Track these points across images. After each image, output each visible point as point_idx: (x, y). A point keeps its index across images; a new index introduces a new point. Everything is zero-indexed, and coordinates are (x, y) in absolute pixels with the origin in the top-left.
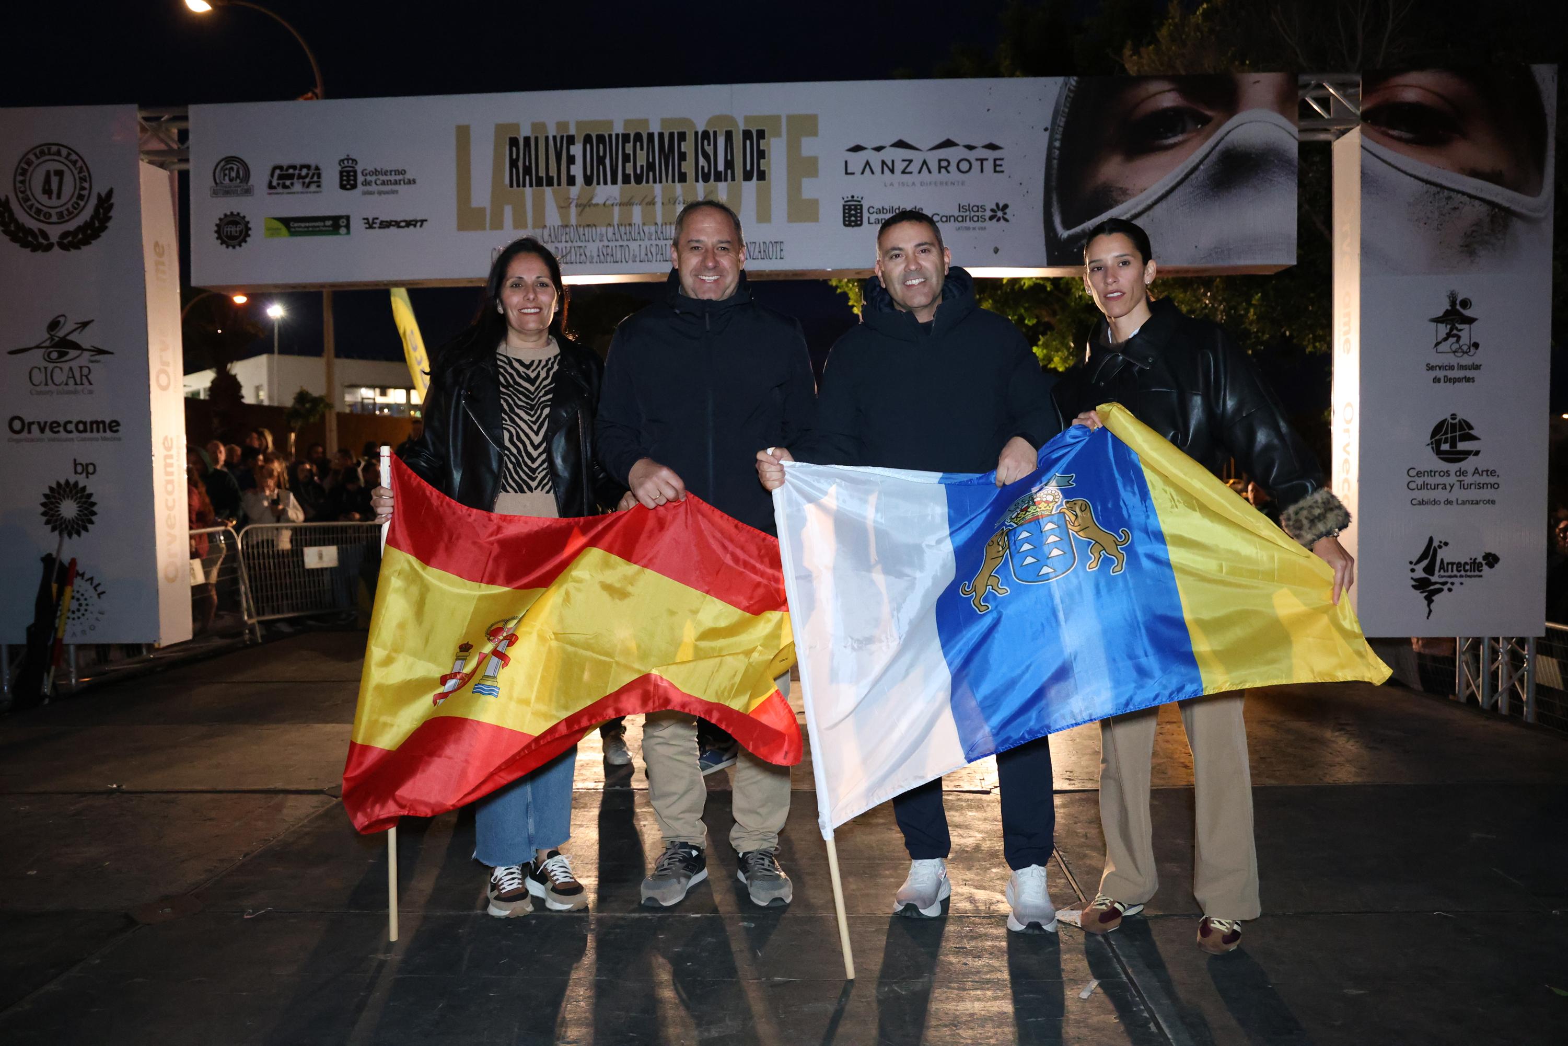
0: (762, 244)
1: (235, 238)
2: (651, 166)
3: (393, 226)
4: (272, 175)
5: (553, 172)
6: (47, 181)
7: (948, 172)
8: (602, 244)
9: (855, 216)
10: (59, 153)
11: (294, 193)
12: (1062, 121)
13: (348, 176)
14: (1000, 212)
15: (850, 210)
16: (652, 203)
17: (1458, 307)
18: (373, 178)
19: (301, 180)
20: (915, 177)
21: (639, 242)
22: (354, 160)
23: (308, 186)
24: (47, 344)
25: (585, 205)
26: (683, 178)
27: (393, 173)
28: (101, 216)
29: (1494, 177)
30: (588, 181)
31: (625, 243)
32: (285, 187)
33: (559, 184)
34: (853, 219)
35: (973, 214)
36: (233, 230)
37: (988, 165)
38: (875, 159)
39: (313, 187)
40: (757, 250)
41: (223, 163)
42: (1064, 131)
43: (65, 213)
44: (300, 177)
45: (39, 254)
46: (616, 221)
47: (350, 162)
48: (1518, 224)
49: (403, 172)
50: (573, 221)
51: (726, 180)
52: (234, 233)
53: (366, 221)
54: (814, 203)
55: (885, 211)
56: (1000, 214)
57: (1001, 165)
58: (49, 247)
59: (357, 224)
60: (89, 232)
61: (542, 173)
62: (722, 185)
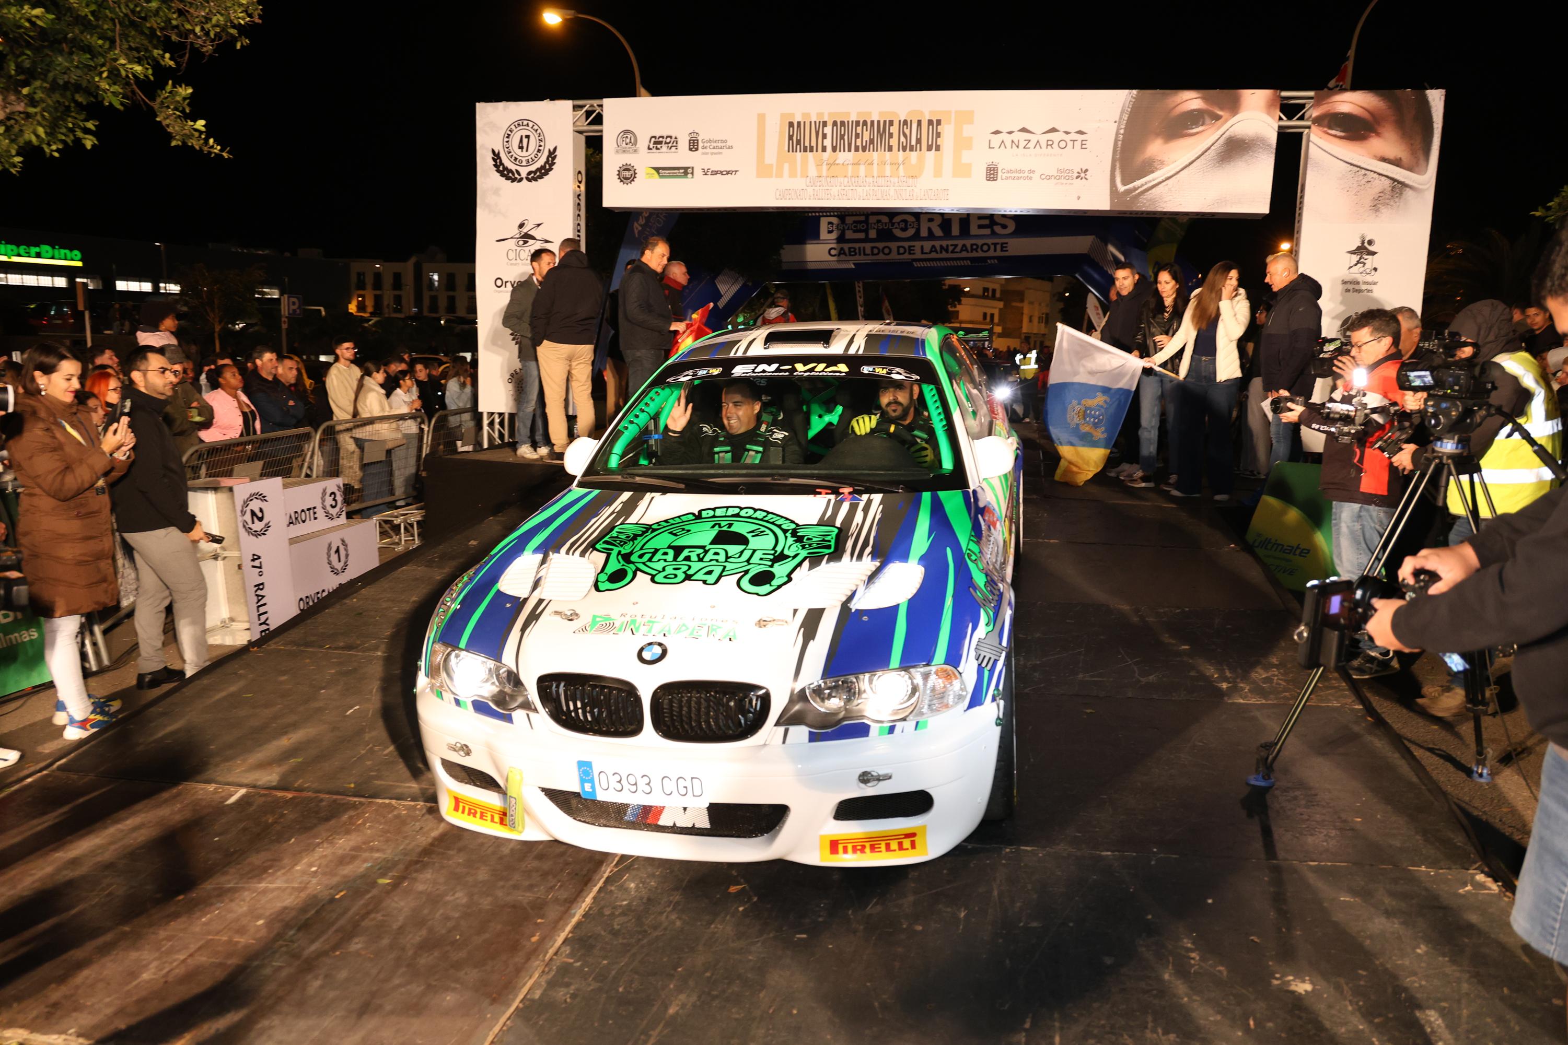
0: (936, 191)
1: (627, 179)
2: (872, 141)
3: (719, 174)
4: (650, 142)
5: (813, 144)
6: (521, 141)
7: (1053, 148)
8: (841, 187)
9: (993, 174)
10: (528, 125)
11: (663, 153)
12: (1126, 117)
13: (694, 143)
14: (1083, 174)
15: (991, 170)
16: (872, 164)
17: (1366, 244)
18: (708, 145)
19: (666, 145)
20: (1032, 151)
21: (863, 187)
22: (697, 133)
23: (670, 149)
24: (517, 236)
25: (831, 165)
26: (890, 149)
27: (720, 142)
28: (550, 162)
29: (1397, 163)
30: (834, 149)
31: (854, 188)
32: (657, 149)
33: (817, 151)
34: (992, 176)
35: (1066, 175)
36: (627, 174)
37: (1078, 144)
38: (1008, 139)
39: (673, 149)
41: (622, 134)
42: (1127, 124)
44: (666, 143)
45: (515, 183)
46: (850, 174)
47: (695, 134)
48: (1408, 193)
49: (725, 141)
50: (824, 173)
51: (916, 151)
52: (627, 176)
53: (703, 171)
54: (969, 166)
55: (1012, 172)
56: (1083, 175)
57: (1086, 144)
58: (521, 180)
59: (698, 172)
60: (543, 171)
61: (807, 144)
62: (914, 154)
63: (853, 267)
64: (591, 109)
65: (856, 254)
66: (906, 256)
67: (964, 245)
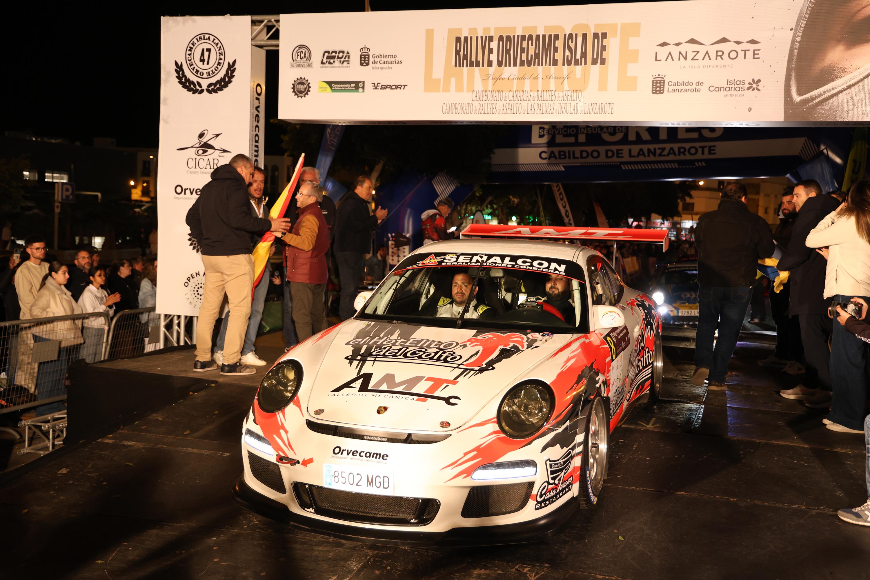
0: (600, 105)
1: (301, 92)
2: (537, 55)
3: (389, 88)
4: (323, 57)
5: (480, 59)
6: (203, 54)
7: (722, 59)
8: (506, 102)
9: (660, 88)
10: (209, 39)
11: (335, 67)
12: (803, 24)
13: (365, 58)
15: (657, 83)
16: (536, 78)
18: (379, 60)
19: (339, 60)
20: (700, 62)
21: (527, 102)
22: (368, 49)
23: (342, 63)
24: (197, 145)
25: (496, 79)
26: (555, 63)
27: (390, 57)
28: (229, 75)
30: (500, 64)
31: (519, 102)
32: (330, 63)
33: (483, 66)
34: (658, 89)
35: (736, 86)
36: (302, 87)
37: (750, 54)
38: (675, 50)
39: (345, 63)
40: (598, 107)
41: (297, 48)
42: (803, 31)
43: (211, 73)
44: (338, 58)
45: (196, 94)
46: (515, 89)
47: (366, 49)
49: (395, 56)
50: (490, 89)
51: (581, 64)
52: (302, 89)
53: (373, 85)
54: (635, 79)
55: (679, 84)
56: (754, 86)
57: (758, 54)
58: (202, 92)
59: (368, 86)
60: (223, 84)
61: (474, 59)
62: (579, 68)
63: (563, 169)
64: (270, 24)
65: (565, 157)
66: (615, 159)
67: (672, 149)
